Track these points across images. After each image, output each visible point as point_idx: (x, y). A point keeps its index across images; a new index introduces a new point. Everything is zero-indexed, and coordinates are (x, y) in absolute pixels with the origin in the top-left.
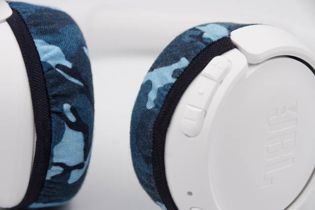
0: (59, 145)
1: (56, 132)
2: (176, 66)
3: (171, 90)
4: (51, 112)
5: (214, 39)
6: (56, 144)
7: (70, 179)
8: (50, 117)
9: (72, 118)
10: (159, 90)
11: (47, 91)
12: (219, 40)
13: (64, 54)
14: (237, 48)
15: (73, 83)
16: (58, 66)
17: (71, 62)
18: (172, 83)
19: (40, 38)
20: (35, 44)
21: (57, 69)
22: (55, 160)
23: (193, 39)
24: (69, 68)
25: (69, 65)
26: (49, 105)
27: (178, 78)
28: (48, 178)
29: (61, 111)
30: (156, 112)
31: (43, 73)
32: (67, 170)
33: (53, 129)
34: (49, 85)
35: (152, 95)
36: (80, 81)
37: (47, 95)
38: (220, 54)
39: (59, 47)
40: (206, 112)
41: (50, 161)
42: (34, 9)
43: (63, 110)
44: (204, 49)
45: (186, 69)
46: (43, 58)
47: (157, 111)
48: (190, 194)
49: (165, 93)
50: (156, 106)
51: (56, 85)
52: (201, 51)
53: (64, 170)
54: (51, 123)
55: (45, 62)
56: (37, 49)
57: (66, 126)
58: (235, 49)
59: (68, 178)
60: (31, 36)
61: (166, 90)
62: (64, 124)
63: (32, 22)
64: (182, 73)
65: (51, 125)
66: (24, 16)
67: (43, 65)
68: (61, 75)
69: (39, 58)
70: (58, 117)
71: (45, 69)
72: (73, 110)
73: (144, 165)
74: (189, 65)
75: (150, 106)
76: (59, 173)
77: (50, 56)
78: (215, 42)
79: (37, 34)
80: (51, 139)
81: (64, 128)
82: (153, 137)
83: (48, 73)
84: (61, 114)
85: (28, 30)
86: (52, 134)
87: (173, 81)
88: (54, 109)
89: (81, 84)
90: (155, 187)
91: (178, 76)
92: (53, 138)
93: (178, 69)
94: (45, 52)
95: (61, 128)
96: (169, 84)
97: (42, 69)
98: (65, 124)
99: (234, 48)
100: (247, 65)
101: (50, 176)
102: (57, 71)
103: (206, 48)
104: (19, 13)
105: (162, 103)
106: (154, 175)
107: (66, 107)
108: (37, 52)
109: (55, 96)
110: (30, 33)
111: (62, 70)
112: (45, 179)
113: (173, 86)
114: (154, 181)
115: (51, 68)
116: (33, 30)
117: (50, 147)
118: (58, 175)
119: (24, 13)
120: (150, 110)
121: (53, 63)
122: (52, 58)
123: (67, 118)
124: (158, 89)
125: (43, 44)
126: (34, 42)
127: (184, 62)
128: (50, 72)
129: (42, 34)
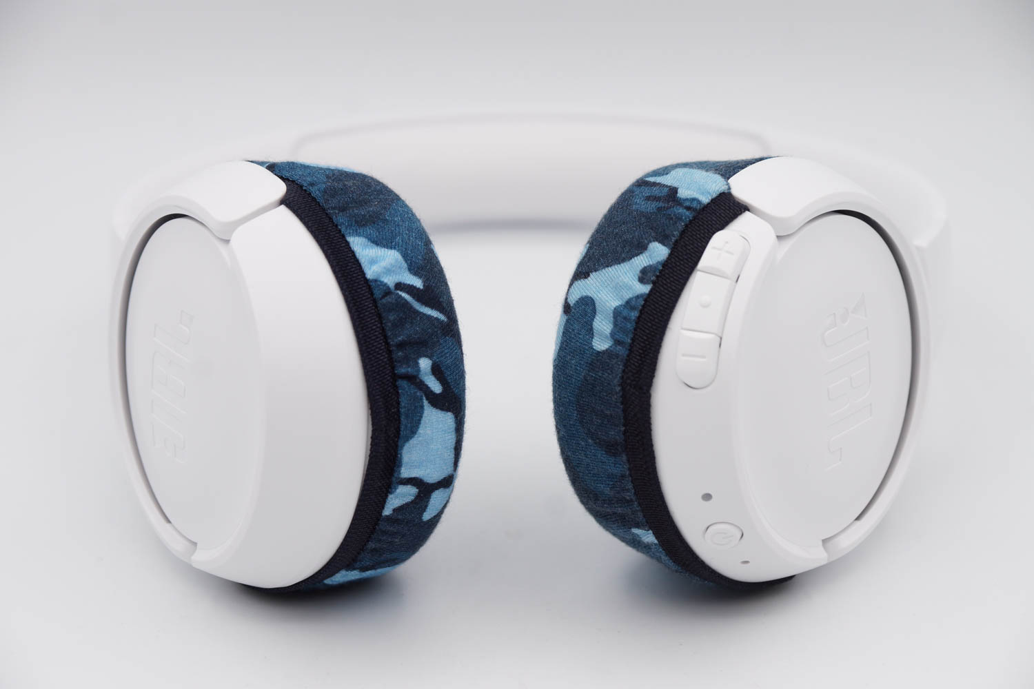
0: (413, 441)
1: (407, 416)
2: (641, 261)
3: (643, 306)
4: (395, 377)
5: (705, 200)
6: (408, 439)
7: (428, 510)
8: (396, 387)
9: (436, 387)
10: (617, 313)
11: (386, 337)
12: (714, 201)
13: (406, 262)
14: (749, 210)
15: (429, 317)
16: (399, 286)
17: (420, 277)
18: (645, 294)
19: (359, 235)
20: (352, 245)
21: (400, 293)
22: (405, 473)
23: (661, 204)
24: (419, 289)
25: (418, 283)
26: (392, 363)
27: (654, 283)
28: (387, 511)
29: (415, 373)
30: (620, 353)
31: (375, 301)
32: (425, 489)
33: (402, 410)
34: (389, 324)
35: (603, 326)
36: (441, 312)
37: (387, 343)
38: (722, 227)
39: (395, 248)
40: (721, 338)
41: (396, 475)
42: (322, 173)
43: (419, 370)
44: (690, 221)
45: (666, 264)
46: (370, 272)
47: (622, 351)
48: (707, 497)
49: (634, 315)
50: (617, 342)
51: (400, 323)
52: (686, 226)
53: (419, 493)
54: (398, 398)
55: (376, 281)
56: (357, 255)
57: (426, 403)
58: (747, 212)
59: (424, 509)
60: (340, 231)
61: (633, 308)
62: (422, 399)
63: (334, 202)
64: (661, 272)
65: (398, 403)
66: (315, 191)
67: (373, 284)
68: (406, 302)
69: (363, 274)
70: (412, 386)
71: (378, 293)
72: (437, 371)
73: (605, 460)
74: (670, 255)
75: (601, 344)
76: (410, 499)
77: (385, 268)
78: (708, 204)
79: (350, 226)
80: (398, 430)
81: (422, 407)
82: (622, 403)
83: (384, 301)
84: (415, 380)
85: (331, 219)
86: (399, 420)
87: (645, 289)
88: (402, 370)
89: (442, 317)
90: (634, 498)
91: (653, 278)
92: (402, 428)
93: (650, 266)
94: (373, 262)
95: (416, 407)
96: (638, 297)
97: (372, 294)
98: (424, 398)
99: (744, 212)
100: (776, 239)
101: (392, 507)
102: (401, 296)
103: (695, 218)
104: (301, 187)
105: (631, 336)
106: (630, 475)
107: (425, 364)
108: (357, 261)
109: (401, 345)
110: (337, 226)
111: (408, 293)
112: (380, 513)
113: (648, 298)
114: (630, 486)
115: (388, 292)
116: (340, 219)
117: (397, 446)
118: (407, 504)
119: (312, 184)
120: (604, 352)
121: (390, 281)
122: (388, 271)
123: (428, 387)
124: (615, 309)
125: (365, 246)
126: (346, 241)
127: (658, 252)
128: (388, 299)
129: (361, 224)
